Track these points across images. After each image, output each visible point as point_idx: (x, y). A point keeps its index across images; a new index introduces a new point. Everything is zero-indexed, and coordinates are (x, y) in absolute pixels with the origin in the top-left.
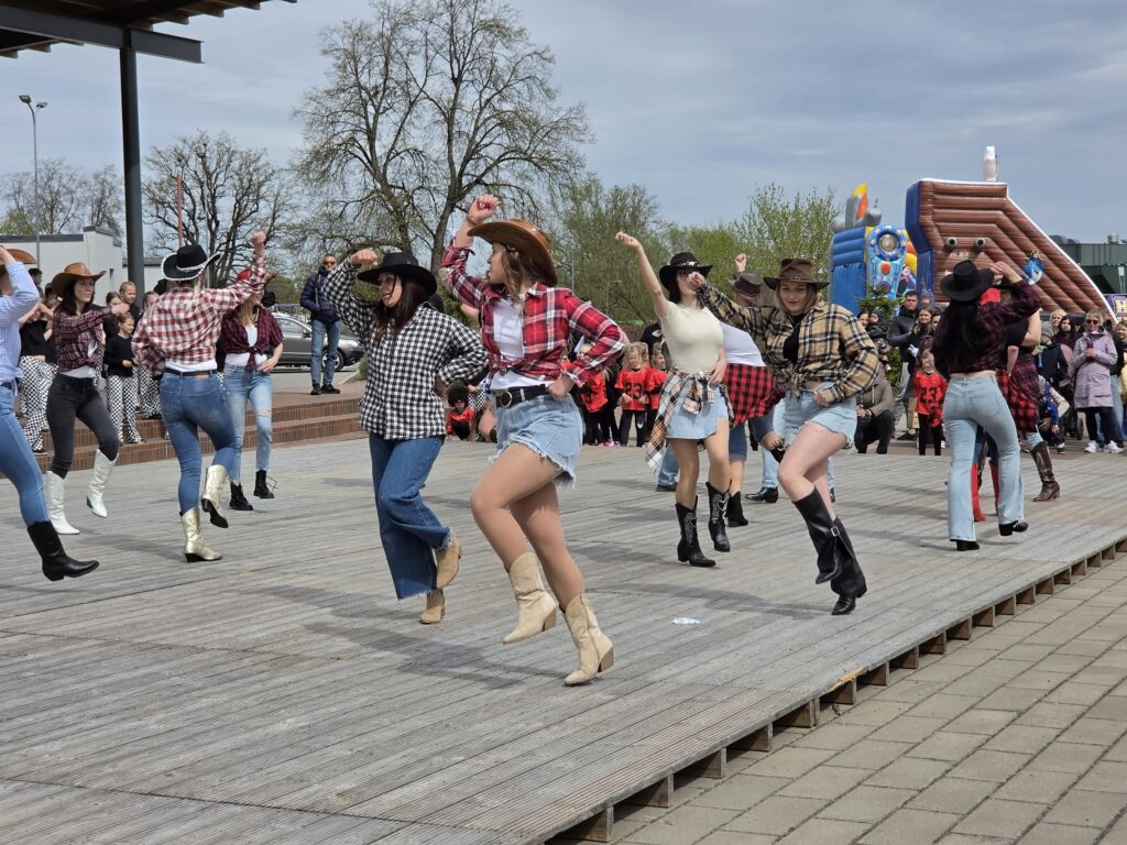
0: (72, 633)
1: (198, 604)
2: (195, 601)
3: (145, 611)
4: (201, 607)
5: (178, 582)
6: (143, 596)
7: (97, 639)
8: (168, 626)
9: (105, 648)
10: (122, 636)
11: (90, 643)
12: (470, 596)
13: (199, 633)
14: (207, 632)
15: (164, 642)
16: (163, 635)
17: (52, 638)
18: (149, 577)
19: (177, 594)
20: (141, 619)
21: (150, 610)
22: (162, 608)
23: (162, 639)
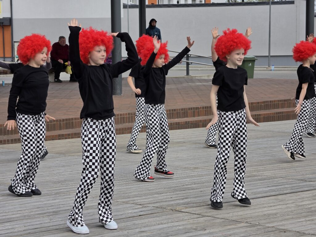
0: (234, 218)
1: (309, 204)
2: (307, 202)
3: (278, 207)
4: (309, 206)
5: (302, 189)
6: (280, 197)
7: (247, 222)
8: (288, 217)
9: (249, 229)
10: (261, 222)
11: (242, 225)
13: (304, 223)
14: (308, 222)
15: (283, 228)
16: (283, 223)
17: (223, 220)
18: (286, 186)
19: (298, 197)
20: (275, 212)
21: (280, 207)
22: (288, 206)
23: (281, 225)
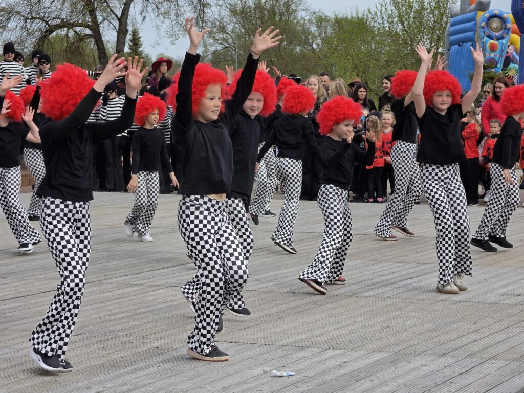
12: (96, 346)
